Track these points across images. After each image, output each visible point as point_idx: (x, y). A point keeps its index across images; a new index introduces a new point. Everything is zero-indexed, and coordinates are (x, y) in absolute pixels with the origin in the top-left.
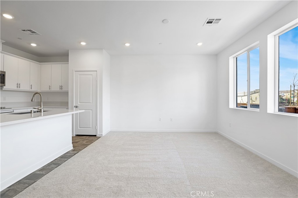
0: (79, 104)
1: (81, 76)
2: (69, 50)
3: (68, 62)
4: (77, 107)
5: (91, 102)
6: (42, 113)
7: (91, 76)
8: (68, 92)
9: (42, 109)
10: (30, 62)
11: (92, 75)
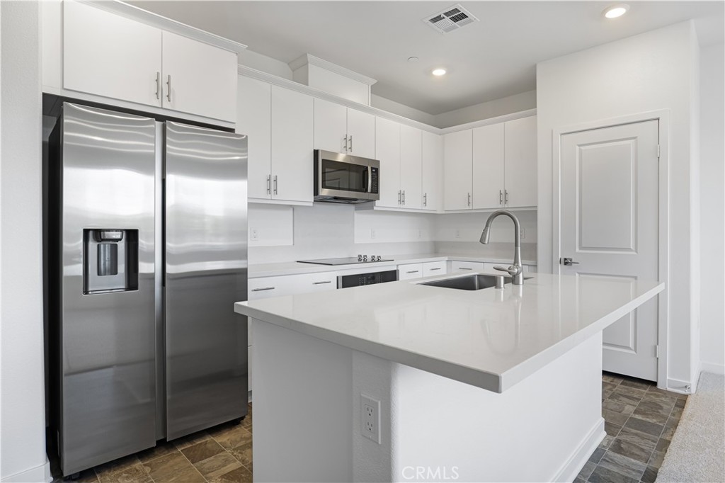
0: (575, 253)
1: (582, 148)
2: (535, 67)
3: (536, 107)
4: (567, 262)
5: (632, 246)
6: (521, 287)
7: (632, 142)
8: (536, 211)
9: (518, 273)
10: (421, 130)
11: (635, 138)
